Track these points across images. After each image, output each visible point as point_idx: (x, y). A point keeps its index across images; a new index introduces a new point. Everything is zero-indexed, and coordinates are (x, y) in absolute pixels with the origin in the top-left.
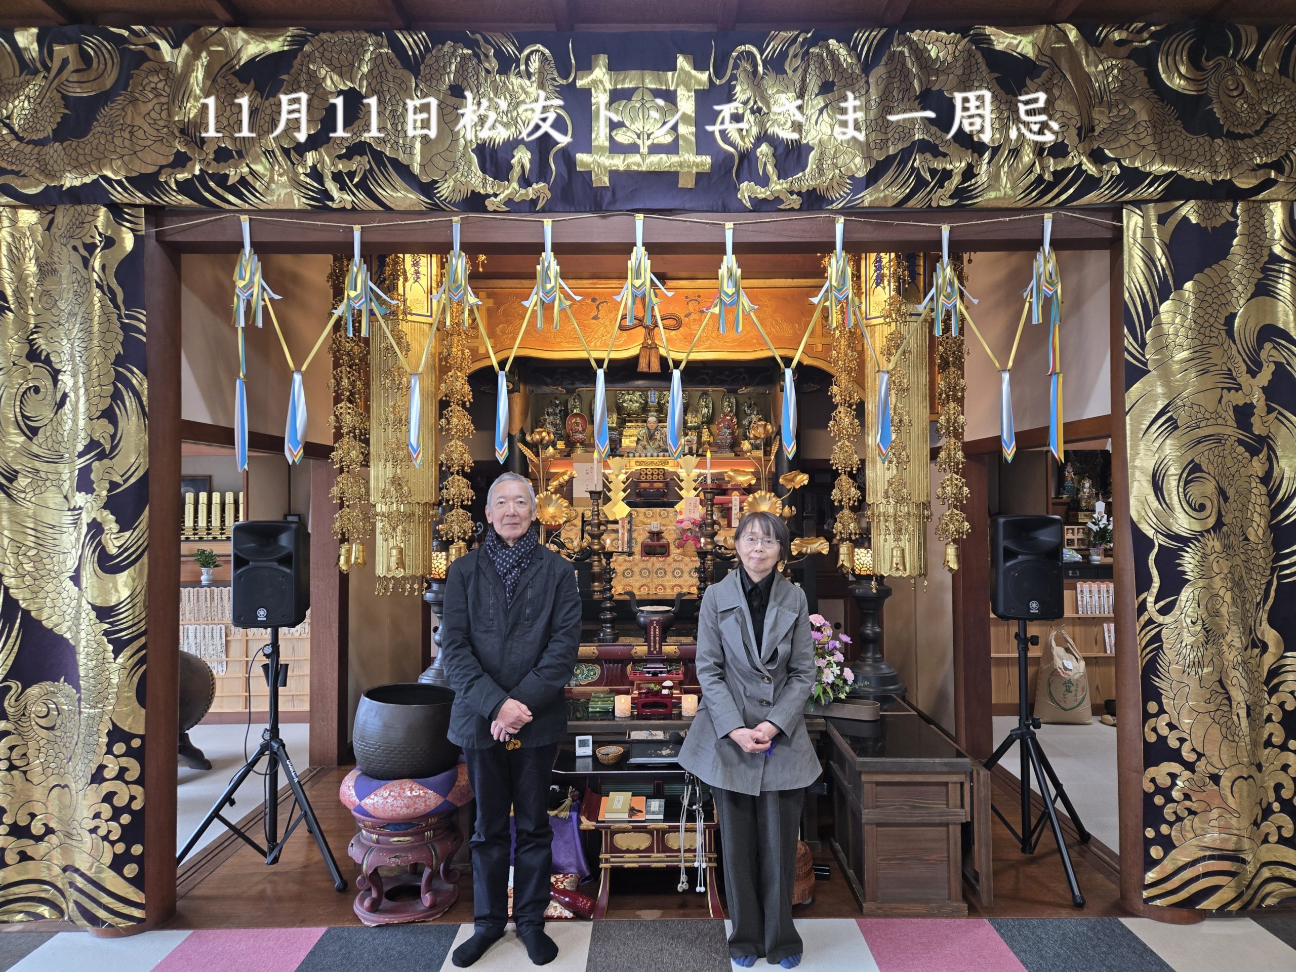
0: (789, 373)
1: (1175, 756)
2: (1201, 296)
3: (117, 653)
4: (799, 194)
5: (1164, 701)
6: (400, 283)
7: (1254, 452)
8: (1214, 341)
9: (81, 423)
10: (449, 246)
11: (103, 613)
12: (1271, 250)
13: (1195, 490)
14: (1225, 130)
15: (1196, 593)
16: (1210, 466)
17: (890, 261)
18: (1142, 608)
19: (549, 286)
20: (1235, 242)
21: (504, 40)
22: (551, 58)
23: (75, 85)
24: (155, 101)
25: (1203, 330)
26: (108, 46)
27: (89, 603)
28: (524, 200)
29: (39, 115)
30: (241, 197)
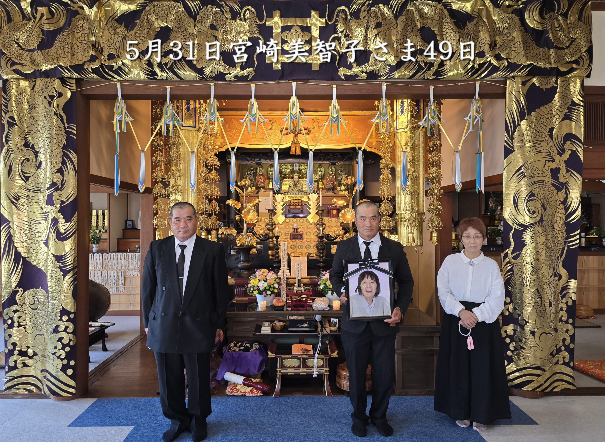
0: (360, 153)
3: (64, 276)
4: (366, 73)
7: (559, 189)
8: (543, 139)
9: (48, 175)
10: (209, 97)
11: (59, 258)
12: (572, 100)
13: (531, 205)
14: (555, 45)
15: (529, 250)
16: (539, 195)
17: (408, 102)
19: (253, 114)
20: (556, 95)
21: (234, 4)
22: (255, 12)
23: (47, 25)
24: (82, 32)
25: (538, 134)
26: (61, 8)
27: (52, 254)
28: (242, 76)
29: (31, 38)
30: (119, 75)
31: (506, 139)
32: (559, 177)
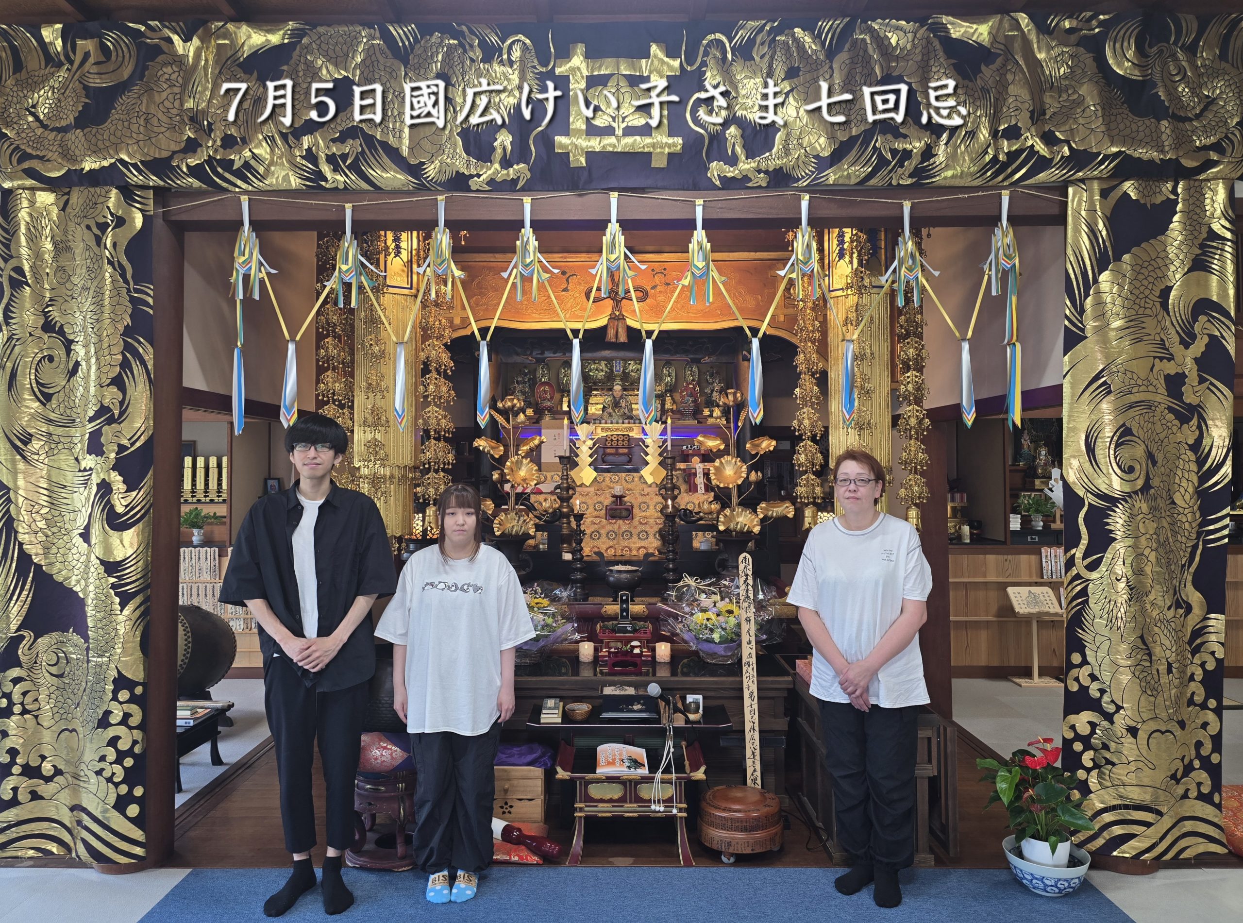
0: (755, 344)
1: (1096, 705)
2: (1138, 268)
3: (123, 605)
4: (766, 172)
5: (1088, 652)
6: (383, 256)
7: (1184, 419)
8: (1148, 312)
9: (92, 390)
10: (434, 224)
11: (111, 567)
12: (1210, 228)
13: (1125, 453)
14: (1170, 111)
16: (1141, 432)
17: (853, 235)
18: (1070, 563)
19: (528, 261)
20: (1175, 218)
21: (488, 31)
22: (531, 47)
23: (96, 76)
24: (169, 91)
25: (1138, 301)
26: (126, 40)
27: (97, 558)
28: (505, 180)
29: (63, 104)
30: (245, 180)
31: (1068, 312)
32: (1183, 394)
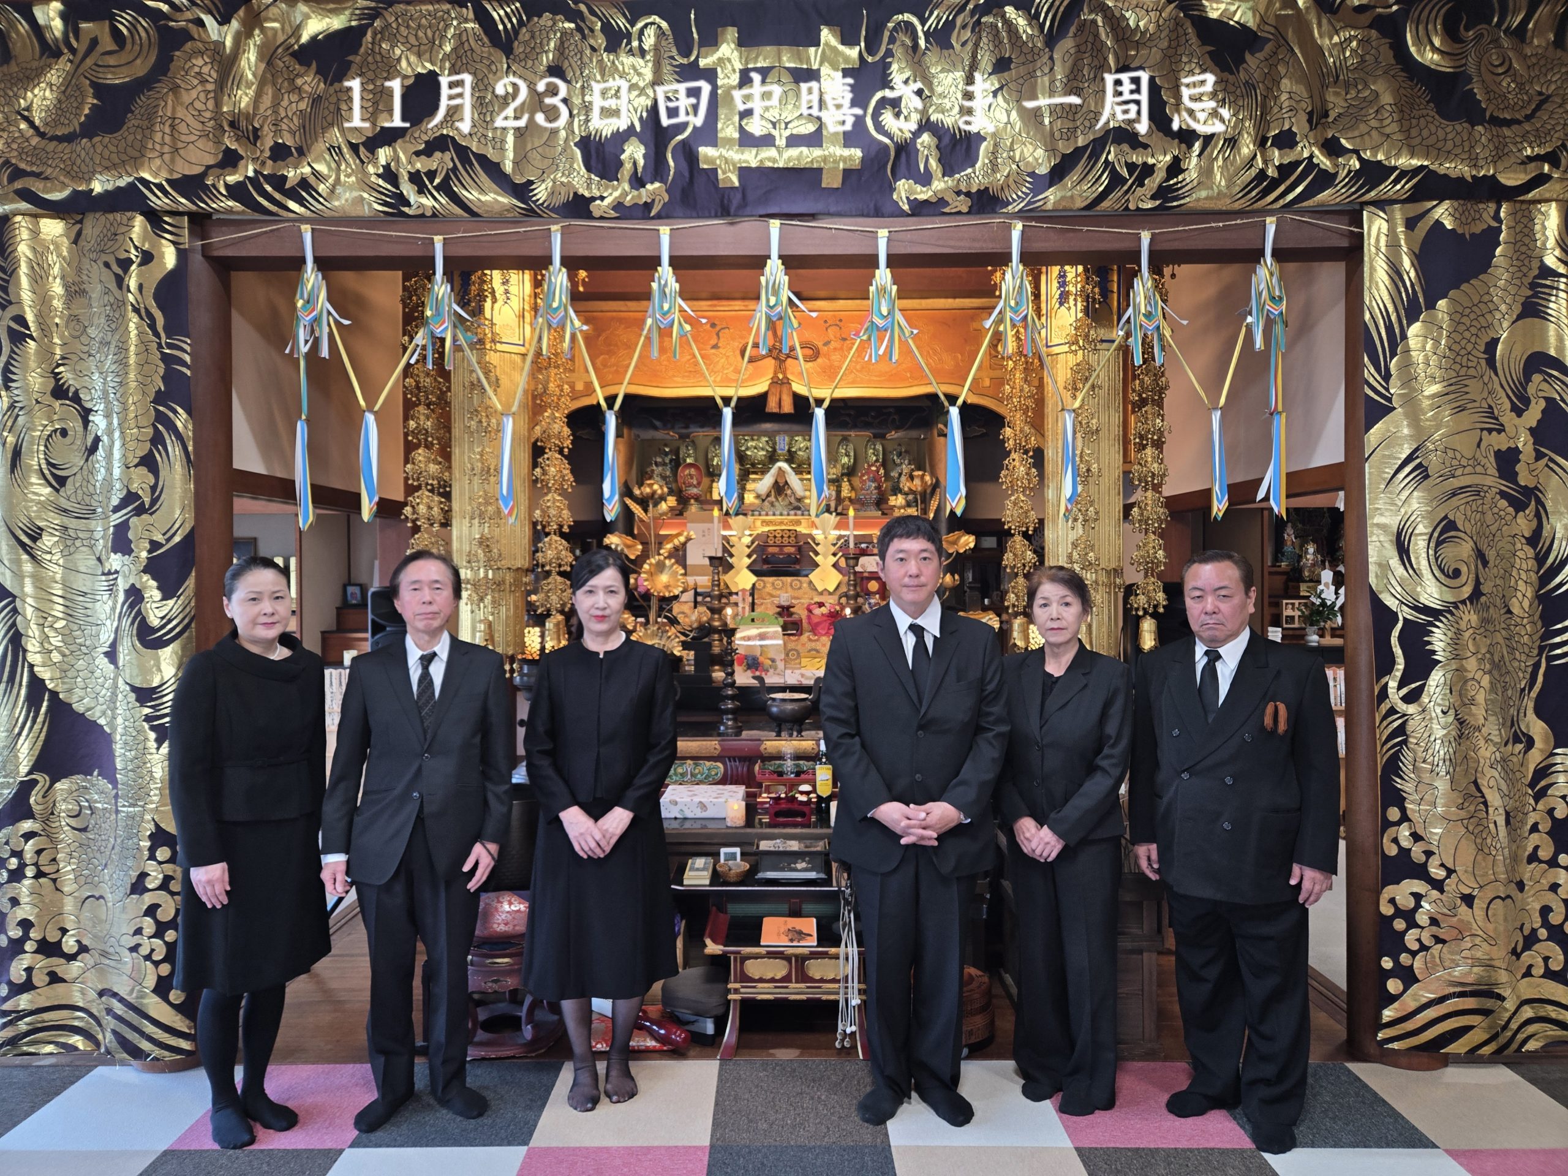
0: (954, 412)
1: (1420, 872)
2: (1457, 316)
3: (159, 742)
4: (968, 194)
5: (1409, 806)
6: (488, 305)
7: (1519, 506)
8: (1472, 372)
9: (117, 472)
10: (547, 261)
11: (145, 695)
12: (1542, 261)
13: (1449, 552)
14: (1488, 114)
15: (1449, 676)
16: (1468, 525)
17: (1077, 275)
18: (1384, 694)
19: (666, 307)
20: (1498, 251)
21: (613, 11)
22: (669, 32)
23: (107, 70)
24: (200, 88)
25: (1458, 359)
26: (144, 23)
27: (127, 683)
28: (636, 204)
29: (64, 106)
30: (302, 203)
32: (1517, 474)
